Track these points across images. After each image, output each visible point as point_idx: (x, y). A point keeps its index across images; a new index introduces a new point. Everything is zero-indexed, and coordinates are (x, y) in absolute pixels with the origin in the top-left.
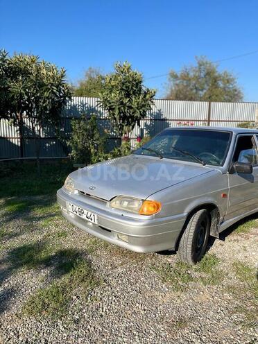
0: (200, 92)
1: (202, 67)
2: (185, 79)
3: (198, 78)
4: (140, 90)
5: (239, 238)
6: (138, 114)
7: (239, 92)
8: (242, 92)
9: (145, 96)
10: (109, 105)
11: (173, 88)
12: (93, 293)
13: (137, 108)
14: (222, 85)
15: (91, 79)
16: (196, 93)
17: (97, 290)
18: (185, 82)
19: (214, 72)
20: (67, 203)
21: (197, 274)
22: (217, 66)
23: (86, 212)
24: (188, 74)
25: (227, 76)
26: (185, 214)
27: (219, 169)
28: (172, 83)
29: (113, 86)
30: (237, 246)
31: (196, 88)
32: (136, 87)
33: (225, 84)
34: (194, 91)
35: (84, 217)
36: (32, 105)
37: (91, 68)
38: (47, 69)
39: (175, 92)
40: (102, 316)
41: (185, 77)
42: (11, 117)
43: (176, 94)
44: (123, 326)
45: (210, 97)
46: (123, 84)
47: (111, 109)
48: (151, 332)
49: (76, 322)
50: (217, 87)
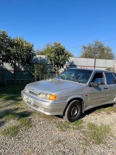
0: (96, 55)
1: (97, 44)
2: (89, 49)
3: (95, 49)
4: (63, 53)
5: (96, 115)
6: (62, 63)
7: (114, 55)
8: (115, 55)
9: (66, 55)
10: (50, 59)
11: (84, 53)
12: (28, 130)
13: (62, 60)
14: (106, 52)
15: (48, 48)
16: (94, 55)
17: (30, 129)
18: (89, 50)
19: (102, 46)
20: (24, 95)
21: (72, 126)
22: (103, 44)
23: (30, 98)
24: (91, 47)
25: (108, 48)
26: (68, 101)
27: (84, 85)
28: (83, 50)
29: (52, 51)
30: (93, 118)
31: (94, 53)
32: (62, 52)
33: (107, 52)
34: (93, 54)
35: (29, 101)
36: (19, 58)
37: (48, 43)
38: (26, 44)
39: (85, 54)
40: (29, 137)
41: (89, 48)
42: (11, 62)
43: (85, 55)
44: (36, 141)
45: (100, 57)
46: (57, 50)
47: (51, 60)
48: (46, 143)
49: (19, 138)
50: (103, 53)
